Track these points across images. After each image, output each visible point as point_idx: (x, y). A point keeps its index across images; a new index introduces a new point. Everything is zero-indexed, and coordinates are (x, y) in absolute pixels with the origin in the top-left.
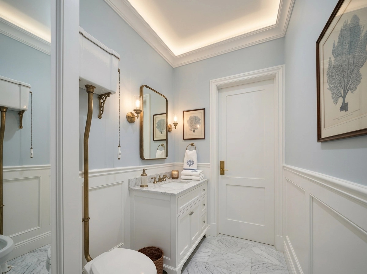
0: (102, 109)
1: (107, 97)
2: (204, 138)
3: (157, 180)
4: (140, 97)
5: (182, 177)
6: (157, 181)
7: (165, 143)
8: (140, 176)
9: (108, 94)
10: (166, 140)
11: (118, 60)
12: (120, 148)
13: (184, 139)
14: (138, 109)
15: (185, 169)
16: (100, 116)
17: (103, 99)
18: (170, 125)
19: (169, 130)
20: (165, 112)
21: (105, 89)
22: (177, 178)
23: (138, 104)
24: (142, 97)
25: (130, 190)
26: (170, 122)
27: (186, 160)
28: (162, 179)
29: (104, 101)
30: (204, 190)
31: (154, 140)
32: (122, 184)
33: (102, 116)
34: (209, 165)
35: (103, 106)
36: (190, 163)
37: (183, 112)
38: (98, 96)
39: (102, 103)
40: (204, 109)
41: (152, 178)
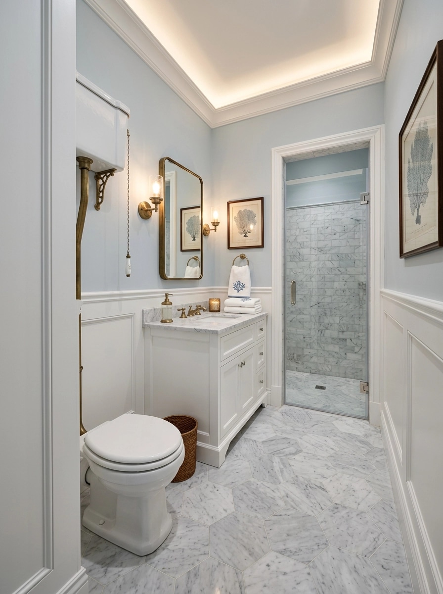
0: (101, 195)
1: (109, 175)
2: (262, 246)
3: (186, 312)
4: (160, 178)
5: (226, 309)
6: (186, 315)
7: (198, 255)
8: (160, 306)
9: (111, 171)
10: (201, 250)
11: (126, 116)
12: (129, 260)
13: (229, 248)
14: (157, 196)
15: (230, 297)
16: (97, 207)
17: (102, 179)
18: (207, 225)
19: (204, 233)
20: (199, 204)
21: (106, 163)
22: (219, 311)
23: (157, 189)
24: (162, 178)
25: (144, 327)
26: (207, 221)
27: (232, 282)
28: (194, 312)
29: (104, 183)
30: (262, 329)
31: (182, 250)
32: (131, 317)
33: (101, 205)
34: (271, 290)
35: (103, 191)
36: (239, 286)
37: (228, 204)
38: (94, 174)
39: (101, 185)
40: (262, 199)
41: (179, 310)
